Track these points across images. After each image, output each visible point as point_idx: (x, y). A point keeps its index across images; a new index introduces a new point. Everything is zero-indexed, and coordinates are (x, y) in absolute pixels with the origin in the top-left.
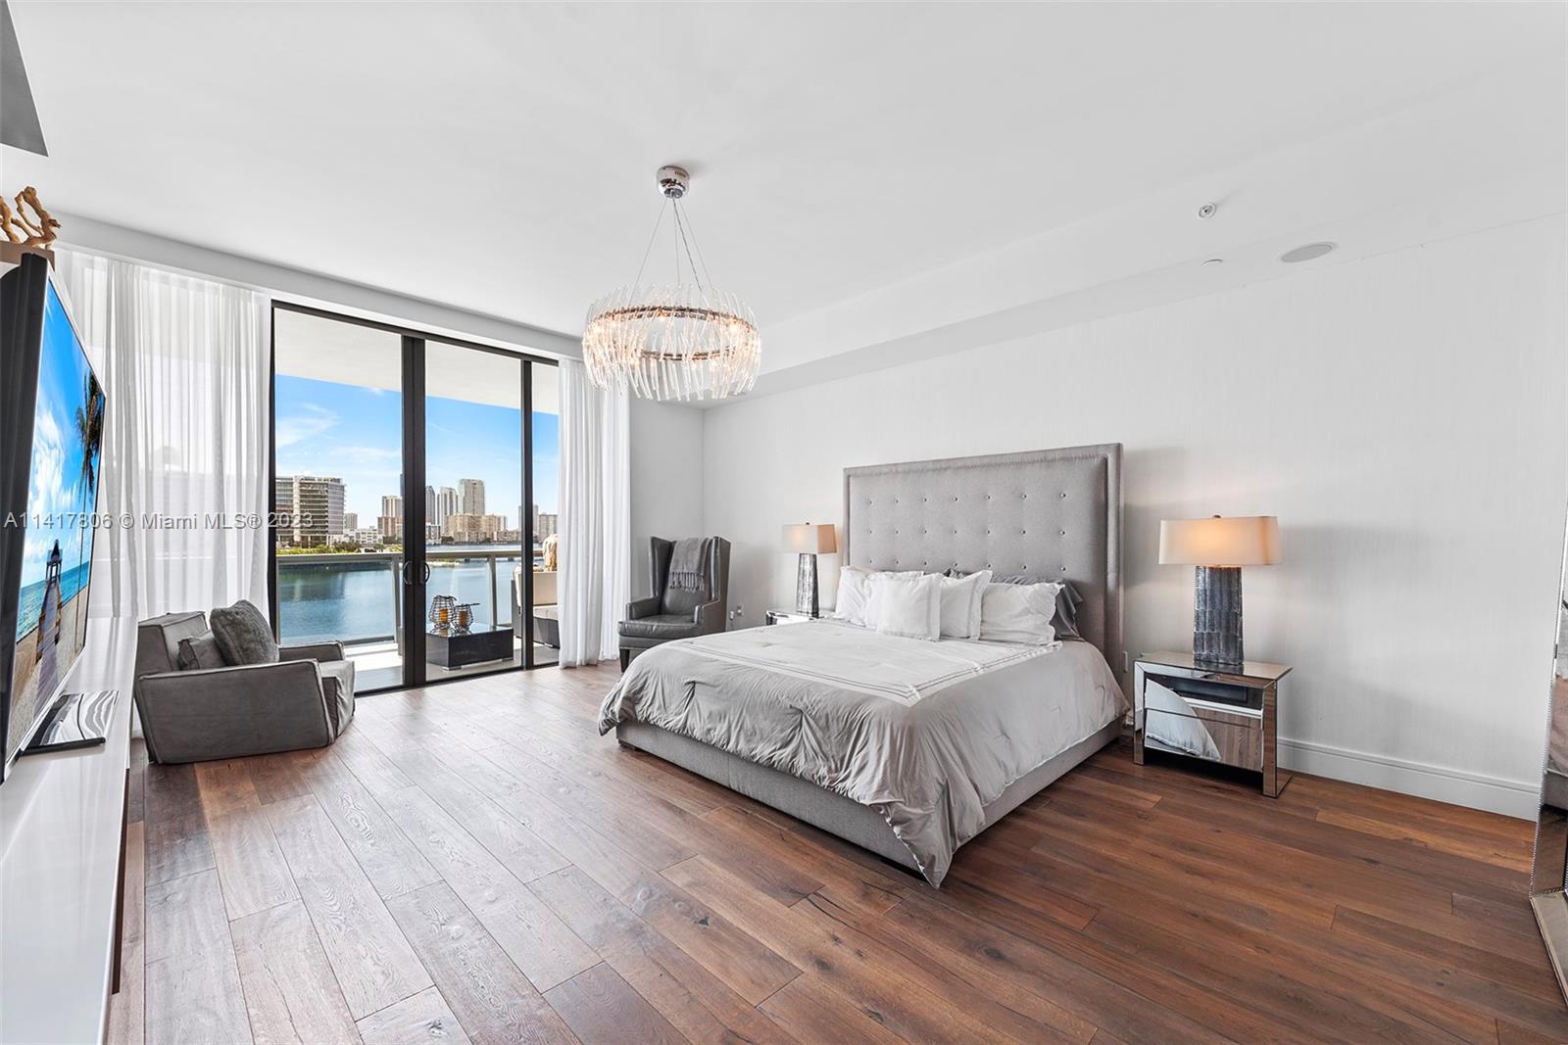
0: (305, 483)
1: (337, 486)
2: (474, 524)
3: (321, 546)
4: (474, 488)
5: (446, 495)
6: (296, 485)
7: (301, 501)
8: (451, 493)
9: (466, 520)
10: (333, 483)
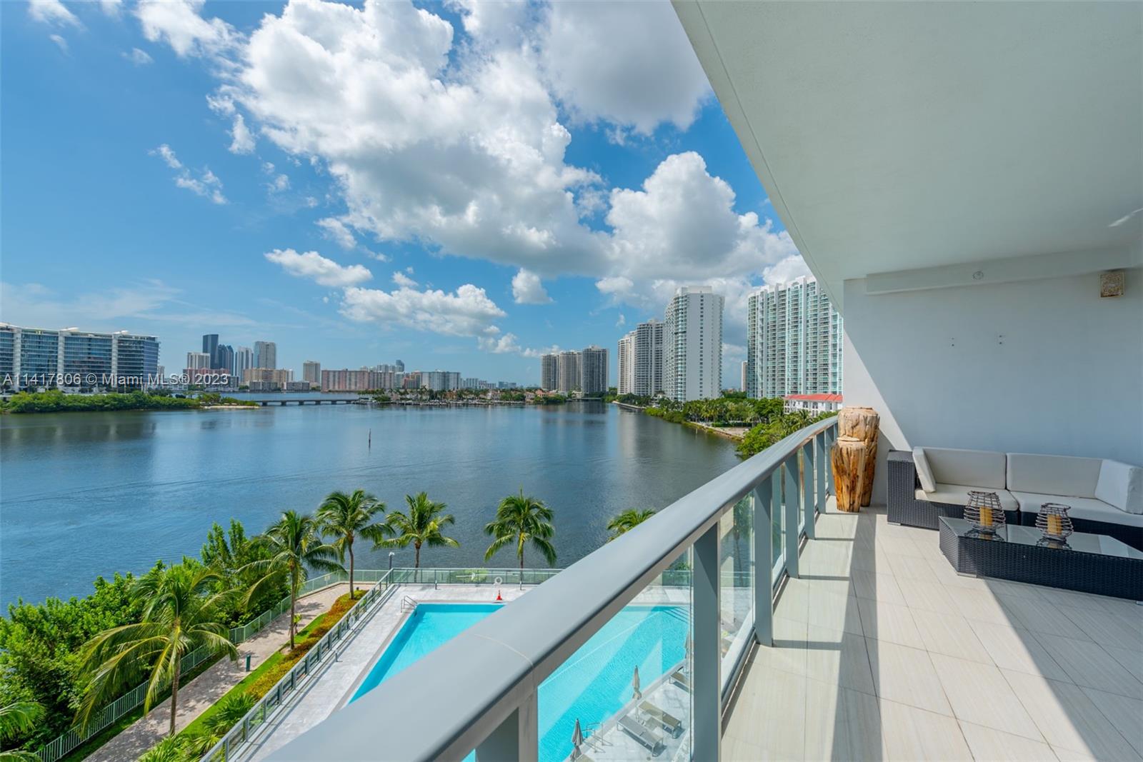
0: (122, 340)
1: (152, 344)
2: (267, 375)
3: (137, 391)
4: (267, 348)
5: (243, 353)
6: (115, 342)
7: (119, 355)
8: (247, 352)
9: (261, 373)
10: (149, 341)
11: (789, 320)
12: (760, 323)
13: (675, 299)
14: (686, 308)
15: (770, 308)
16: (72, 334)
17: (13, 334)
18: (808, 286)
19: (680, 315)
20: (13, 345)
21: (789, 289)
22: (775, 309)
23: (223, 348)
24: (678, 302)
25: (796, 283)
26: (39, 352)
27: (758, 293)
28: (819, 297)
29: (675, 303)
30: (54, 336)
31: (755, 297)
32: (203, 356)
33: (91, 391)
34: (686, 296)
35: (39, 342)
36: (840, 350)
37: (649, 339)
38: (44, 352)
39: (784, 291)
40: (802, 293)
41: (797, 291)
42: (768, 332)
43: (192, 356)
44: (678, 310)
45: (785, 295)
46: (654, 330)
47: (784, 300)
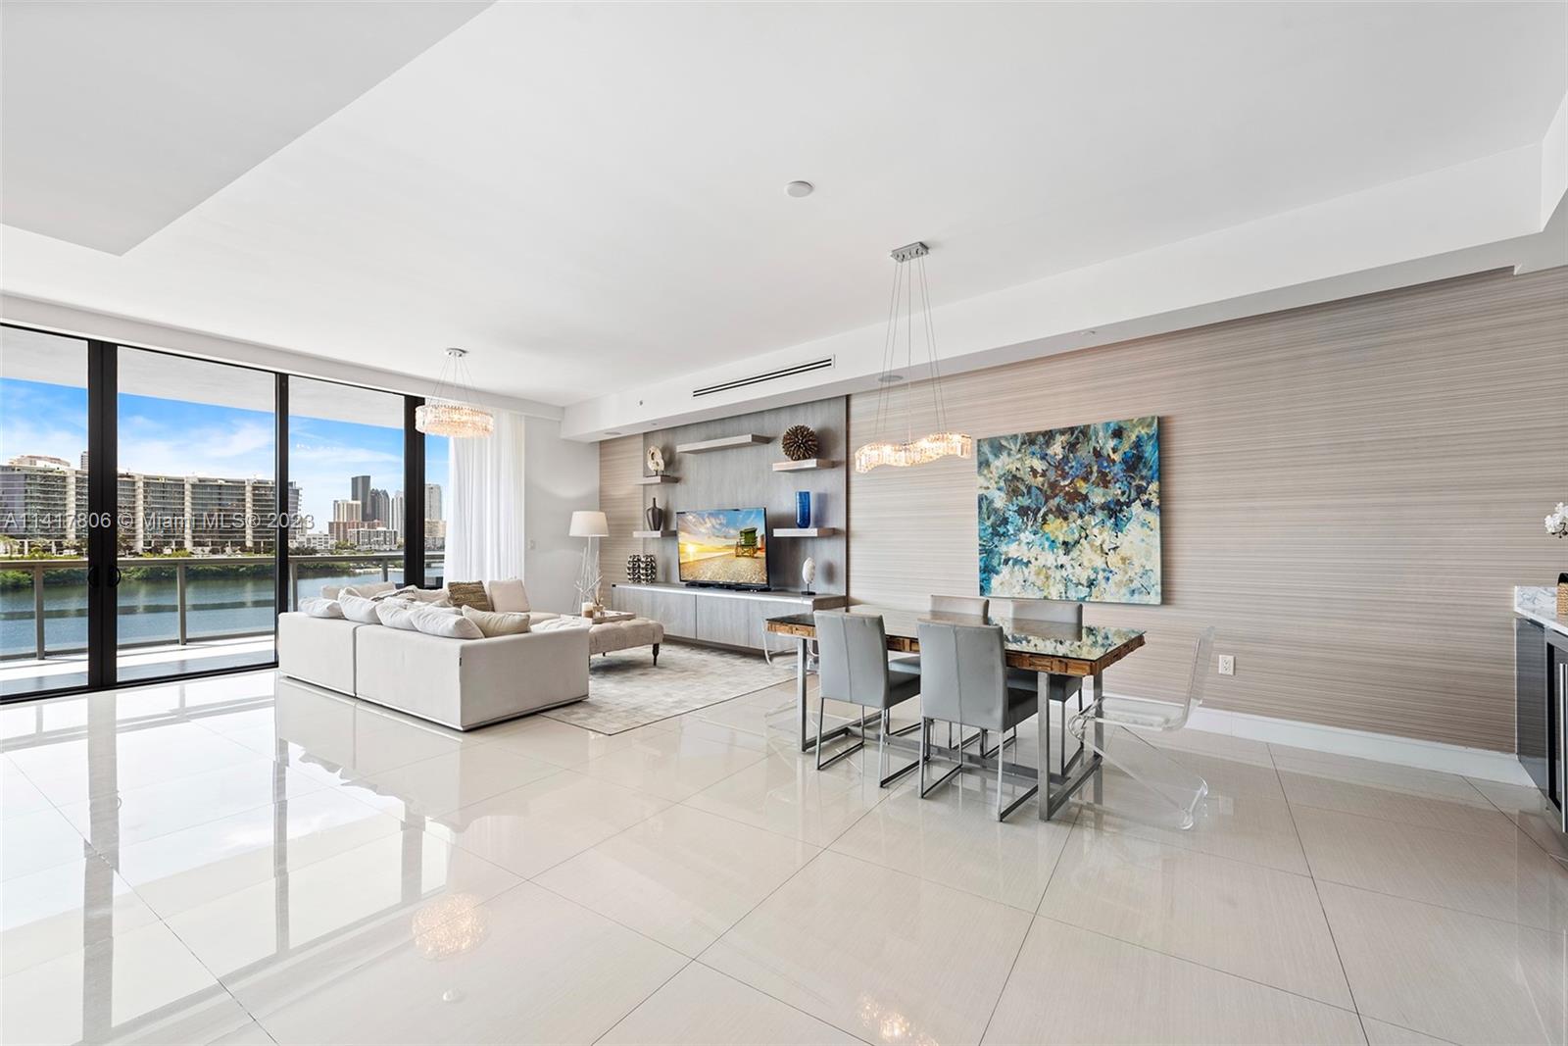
16: (200, 481)
17: (134, 482)
20: (134, 496)
23: (377, 493)
26: (164, 503)
30: (179, 484)
32: (352, 505)
33: (223, 552)
35: (163, 492)
38: (169, 504)
43: (339, 505)
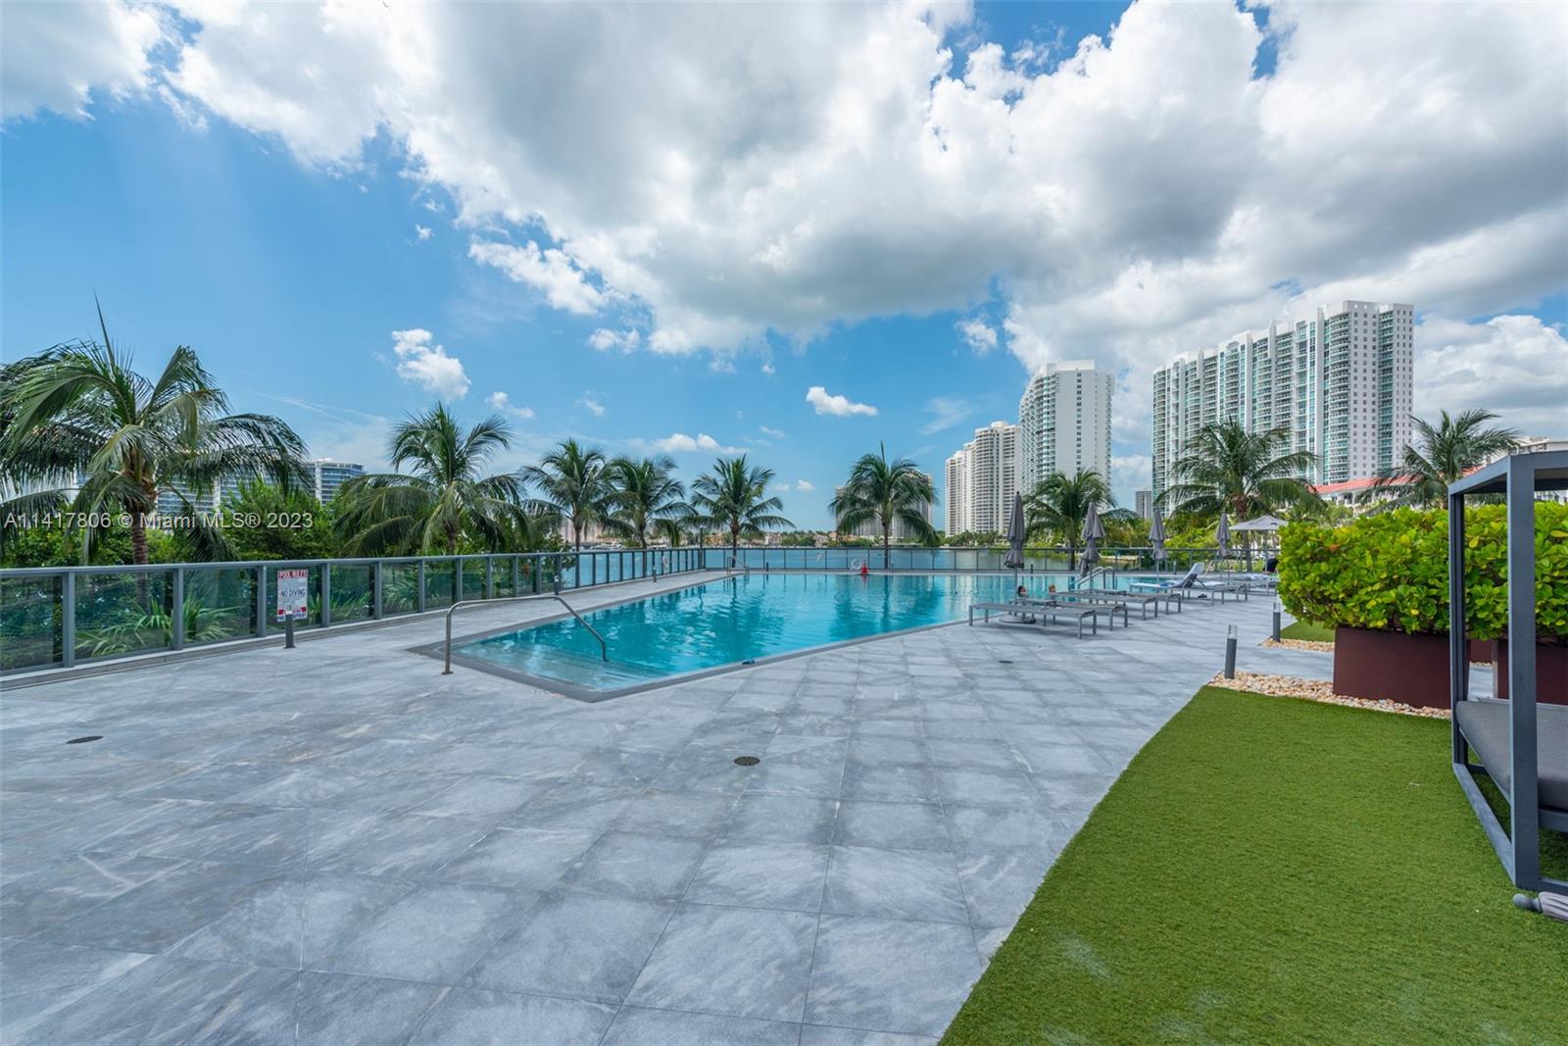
11: (1222, 402)
12: (1172, 410)
13: (1037, 382)
14: (1054, 394)
15: (1190, 386)
18: (1255, 345)
19: (1045, 404)
21: (1222, 354)
22: (1198, 388)
24: (1042, 386)
25: (1235, 343)
27: (1170, 365)
28: (1273, 362)
29: (1037, 387)
31: (1164, 372)
34: (1054, 376)
36: (1312, 440)
37: (995, 451)
39: (1214, 358)
40: (1246, 356)
41: (1236, 356)
42: (1186, 423)
44: (1042, 397)
45: (1215, 365)
46: (1001, 437)
47: (1214, 372)
